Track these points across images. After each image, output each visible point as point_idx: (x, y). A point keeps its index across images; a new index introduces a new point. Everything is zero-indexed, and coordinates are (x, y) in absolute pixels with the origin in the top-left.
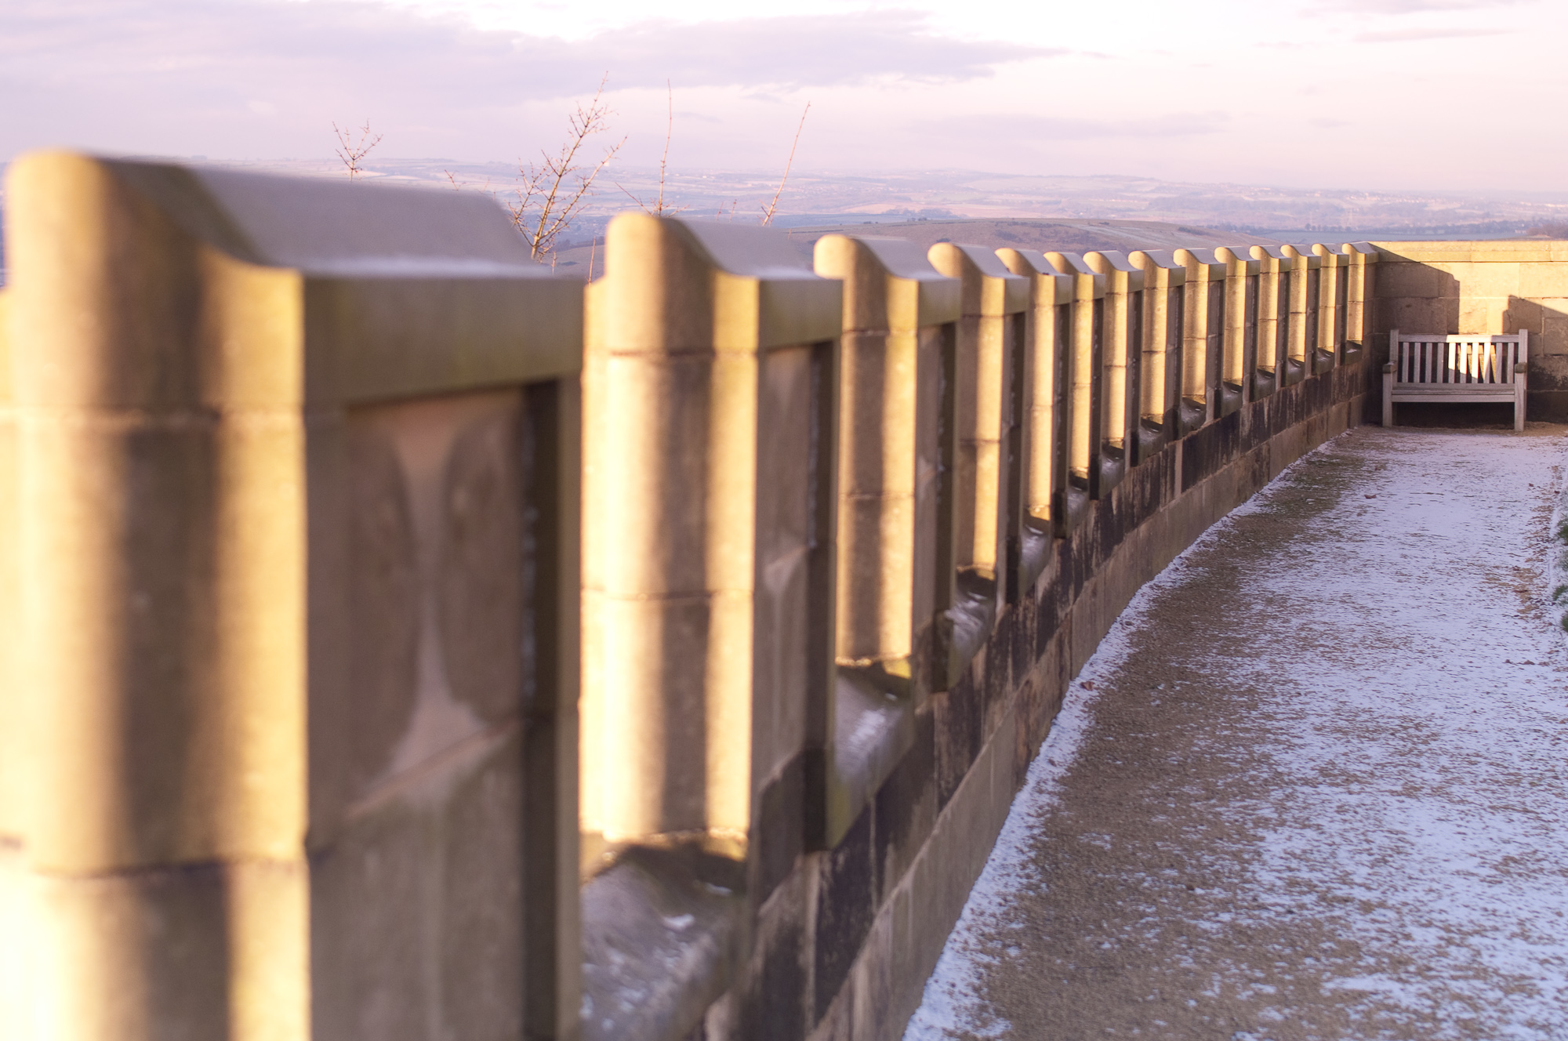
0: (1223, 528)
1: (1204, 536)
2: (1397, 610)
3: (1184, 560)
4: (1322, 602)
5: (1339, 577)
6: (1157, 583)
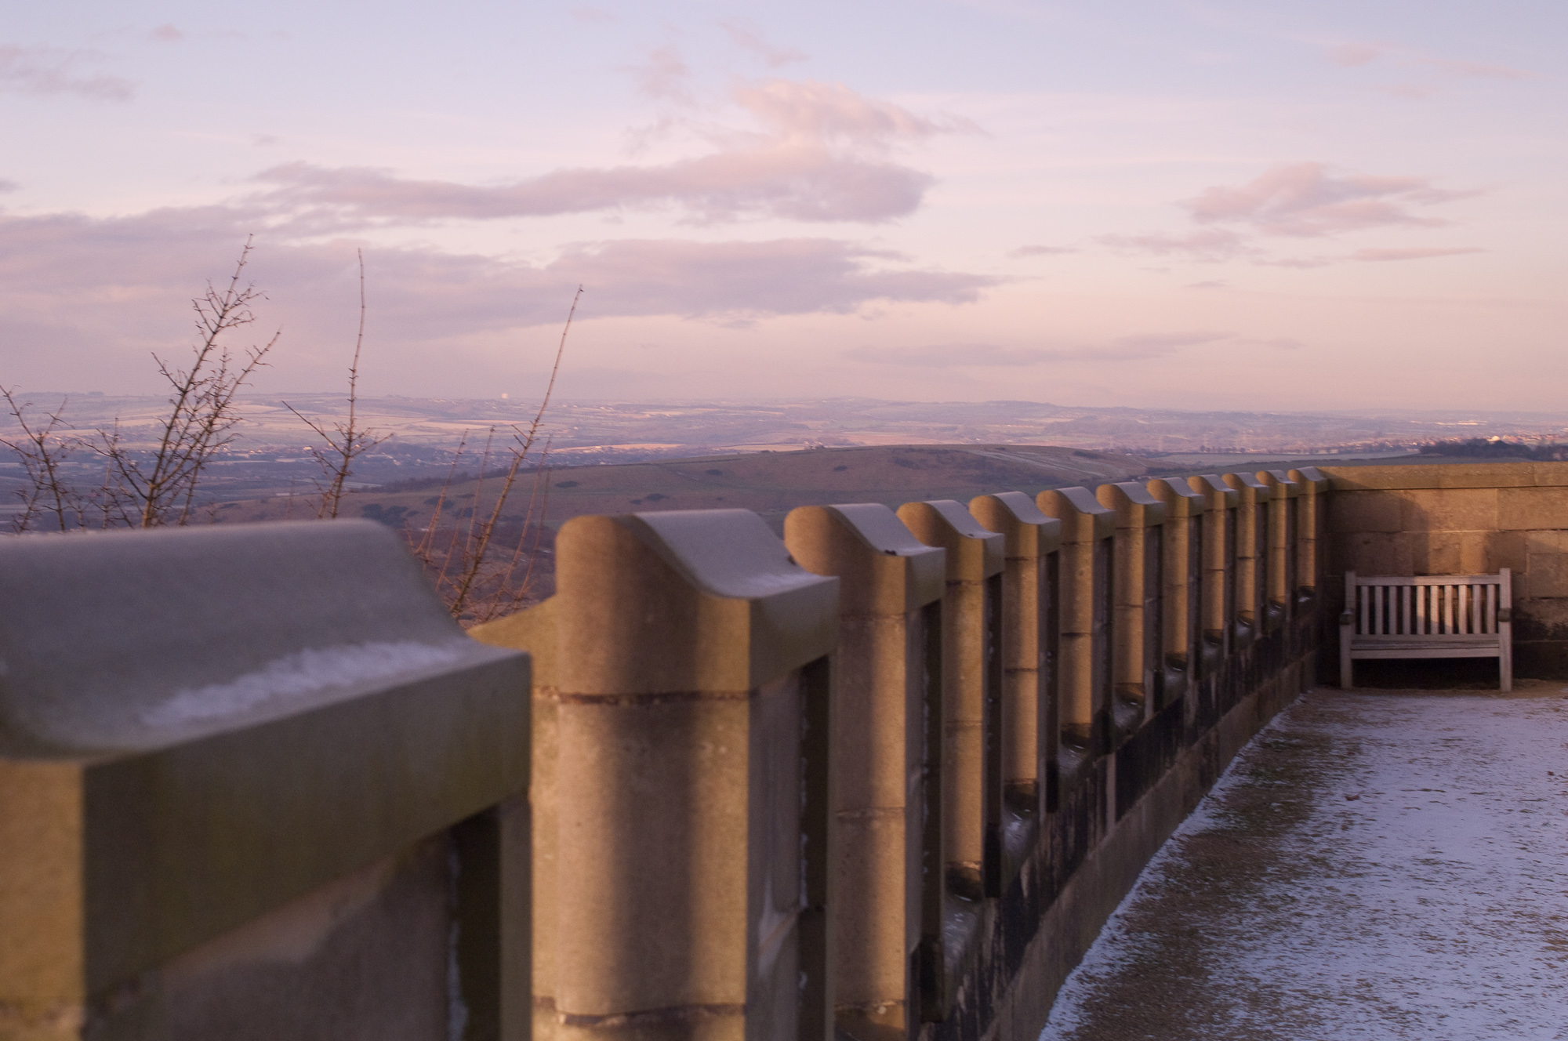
0: (1170, 860)
1: (1145, 876)
2: (1443, 1012)
3: (1122, 921)
4: (1329, 999)
5: (1343, 946)
6: (1087, 969)
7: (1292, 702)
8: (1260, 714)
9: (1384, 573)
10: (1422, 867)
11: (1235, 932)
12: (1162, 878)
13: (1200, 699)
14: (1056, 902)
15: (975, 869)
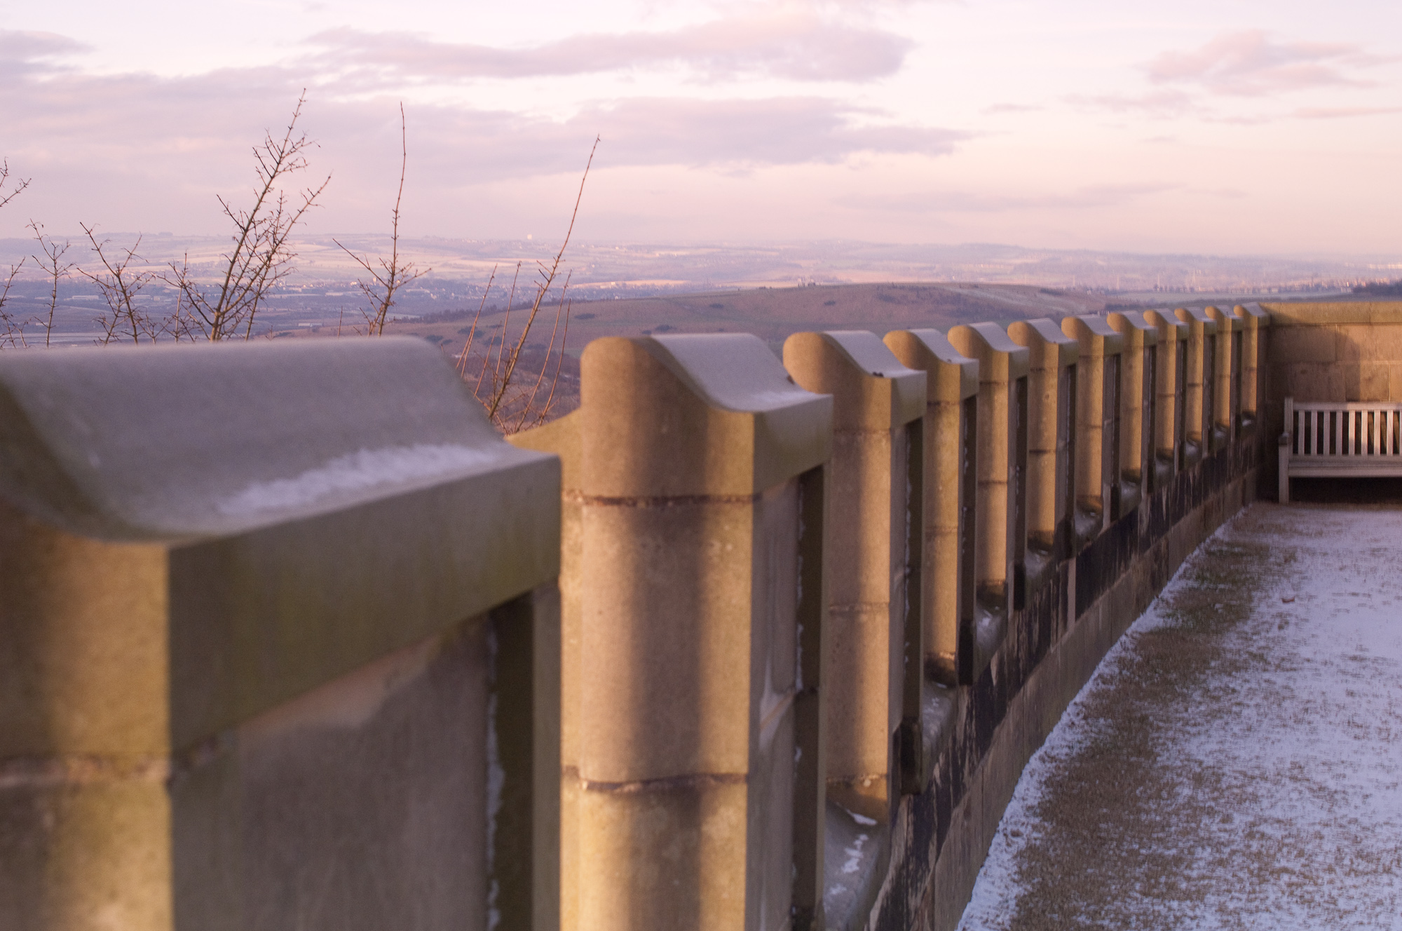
0: (1123, 654)
1: (1101, 668)
2: (1368, 793)
3: (1080, 707)
4: (1266, 779)
5: (1278, 732)
6: (1049, 750)
7: (1235, 514)
8: (1206, 525)
9: (1319, 399)
10: (1350, 662)
11: (1180, 719)
12: (1117, 670)
13: (1151, 510)
14: (1022, 690)
15: (949, 659)
